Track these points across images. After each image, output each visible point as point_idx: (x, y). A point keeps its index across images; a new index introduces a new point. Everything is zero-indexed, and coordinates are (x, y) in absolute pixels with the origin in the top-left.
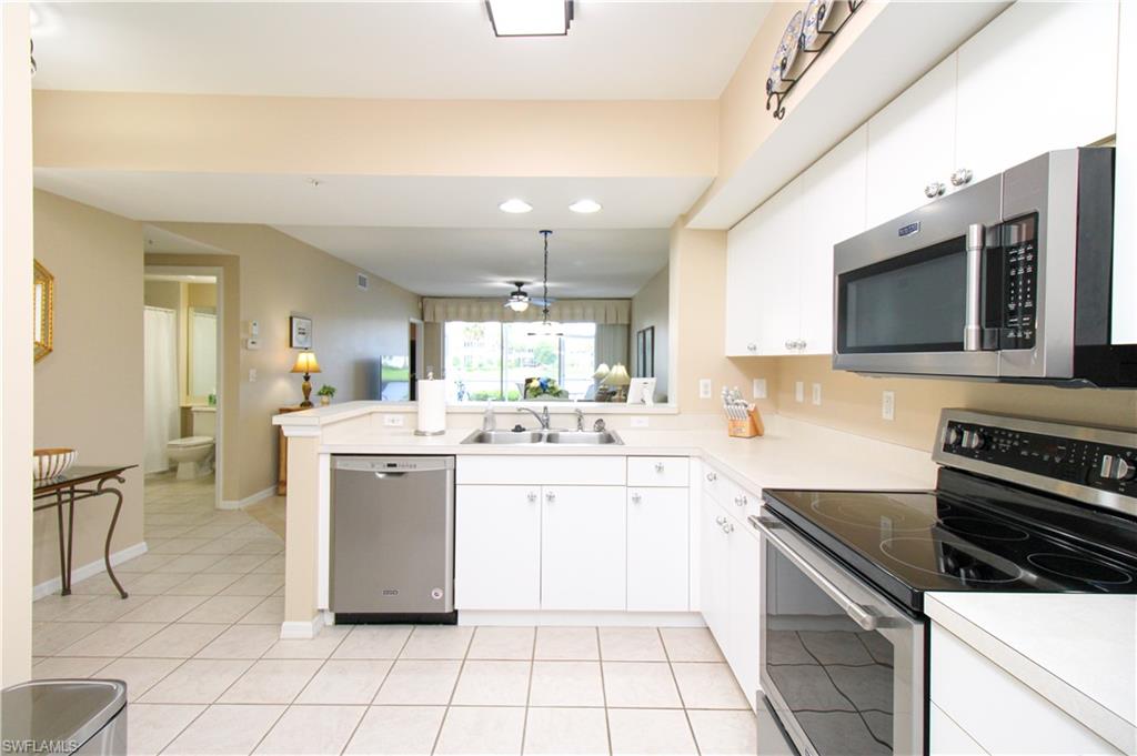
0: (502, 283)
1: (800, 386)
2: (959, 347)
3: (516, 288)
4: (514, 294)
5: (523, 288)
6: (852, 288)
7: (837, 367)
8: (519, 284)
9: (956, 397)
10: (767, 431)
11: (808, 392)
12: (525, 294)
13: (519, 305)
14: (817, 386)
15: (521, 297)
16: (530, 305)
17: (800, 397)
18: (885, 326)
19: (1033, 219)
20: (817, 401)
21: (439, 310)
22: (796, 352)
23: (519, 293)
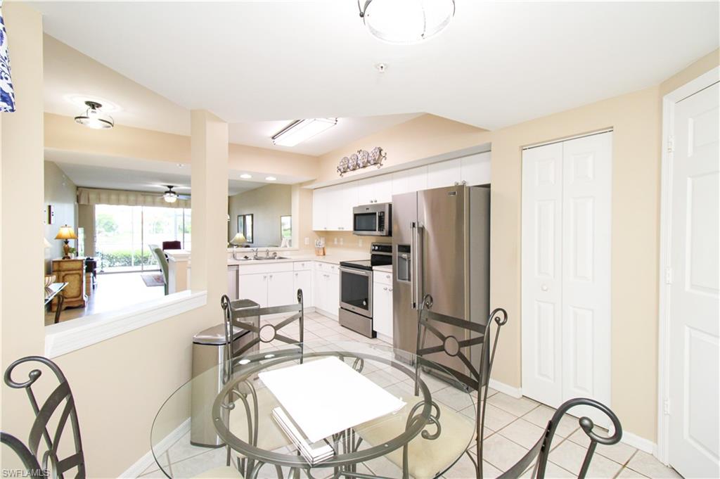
0: (160, 186)
1: (336, 239)
2: (375, 230)
3: (169, 189)
4: (166, 192)
5: (172, 189)
6: (357, 217)
7: (354, 234)
8: (170, 187)
9: (374, 240)
10: (326, 254)
11: (338, 241)
12: (174, 193)
13: (170, 199)
14: (341, 239)
15: (172, 194)
16: (177, 199)
17: (336, 243)
18: (364, 225)
19: (384, 213)
20: (342, 243)
21: (93, 196)
22: (341, 230)
23: (170, 192)
